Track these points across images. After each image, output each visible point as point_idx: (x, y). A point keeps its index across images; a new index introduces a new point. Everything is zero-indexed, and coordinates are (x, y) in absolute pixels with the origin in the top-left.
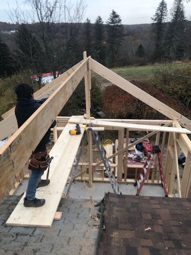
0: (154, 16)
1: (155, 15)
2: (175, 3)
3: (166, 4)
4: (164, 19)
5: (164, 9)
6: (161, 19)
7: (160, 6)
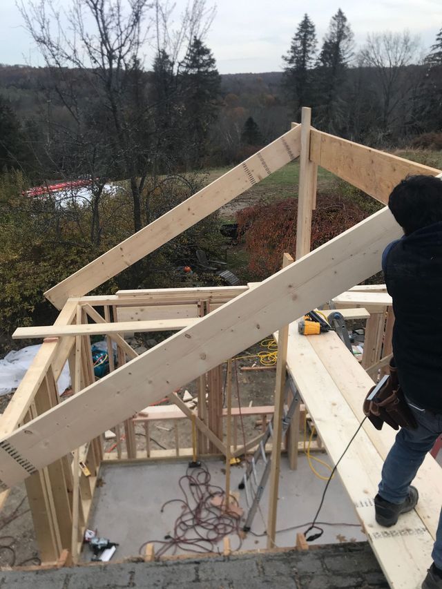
0: (288, 52)
1: (290, 50)
2: (334, 25)
3: (313, 27)
4: (310, 61)
5: (310, 36)
6: (304, 60)
7: (301, 31)
